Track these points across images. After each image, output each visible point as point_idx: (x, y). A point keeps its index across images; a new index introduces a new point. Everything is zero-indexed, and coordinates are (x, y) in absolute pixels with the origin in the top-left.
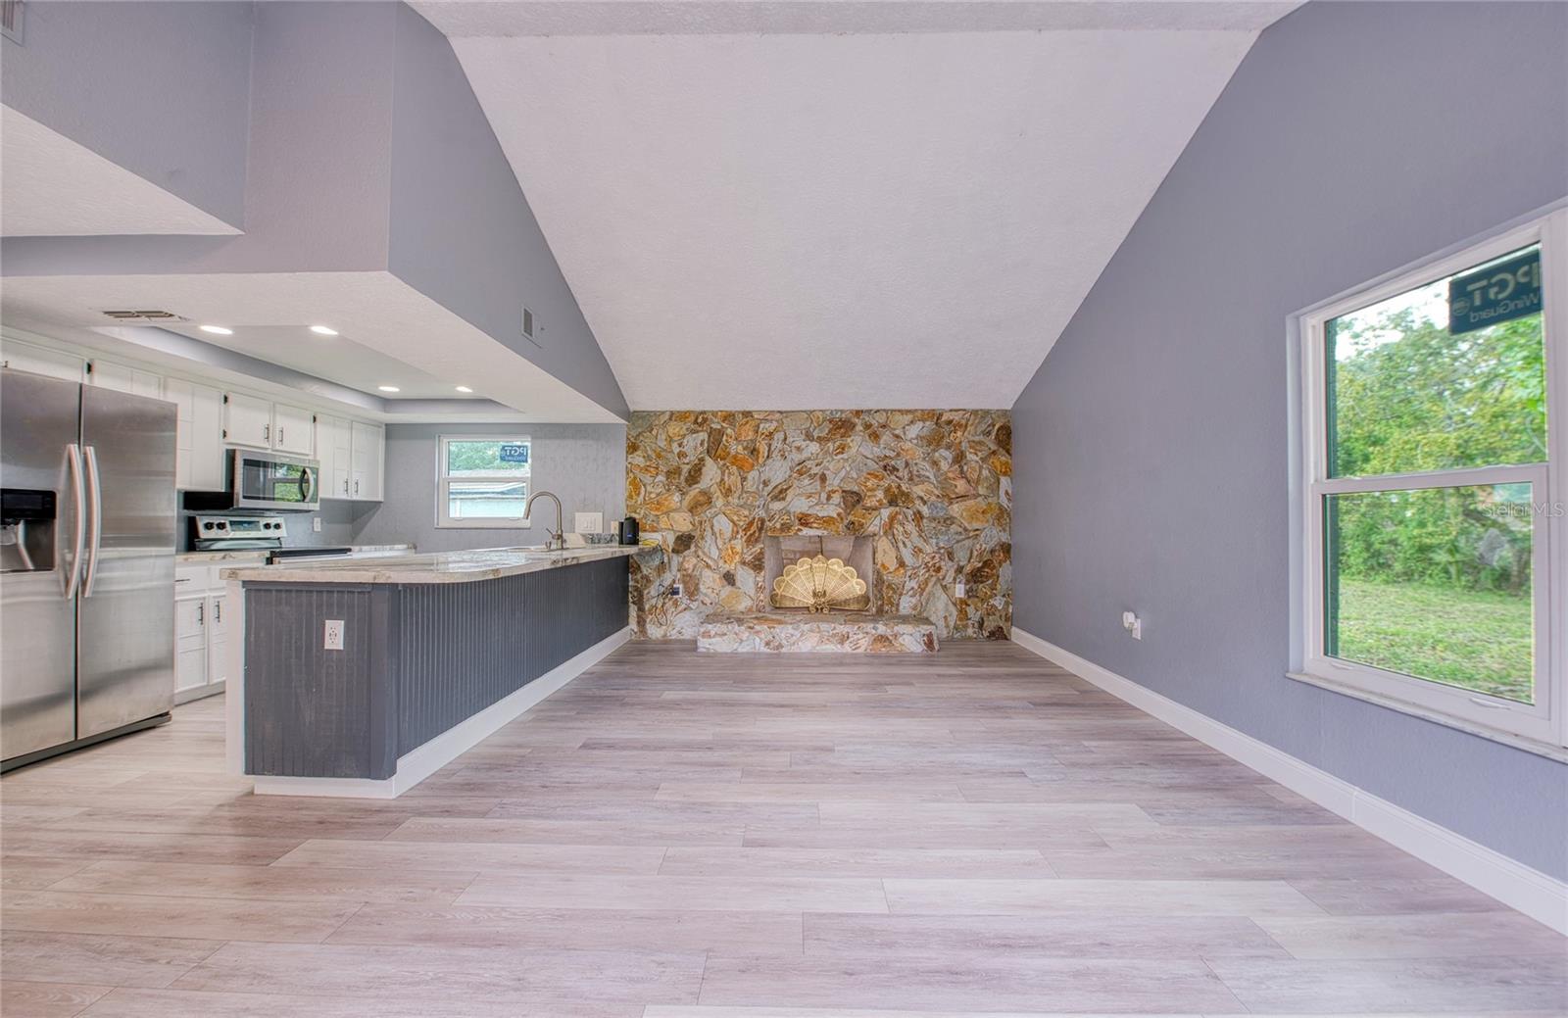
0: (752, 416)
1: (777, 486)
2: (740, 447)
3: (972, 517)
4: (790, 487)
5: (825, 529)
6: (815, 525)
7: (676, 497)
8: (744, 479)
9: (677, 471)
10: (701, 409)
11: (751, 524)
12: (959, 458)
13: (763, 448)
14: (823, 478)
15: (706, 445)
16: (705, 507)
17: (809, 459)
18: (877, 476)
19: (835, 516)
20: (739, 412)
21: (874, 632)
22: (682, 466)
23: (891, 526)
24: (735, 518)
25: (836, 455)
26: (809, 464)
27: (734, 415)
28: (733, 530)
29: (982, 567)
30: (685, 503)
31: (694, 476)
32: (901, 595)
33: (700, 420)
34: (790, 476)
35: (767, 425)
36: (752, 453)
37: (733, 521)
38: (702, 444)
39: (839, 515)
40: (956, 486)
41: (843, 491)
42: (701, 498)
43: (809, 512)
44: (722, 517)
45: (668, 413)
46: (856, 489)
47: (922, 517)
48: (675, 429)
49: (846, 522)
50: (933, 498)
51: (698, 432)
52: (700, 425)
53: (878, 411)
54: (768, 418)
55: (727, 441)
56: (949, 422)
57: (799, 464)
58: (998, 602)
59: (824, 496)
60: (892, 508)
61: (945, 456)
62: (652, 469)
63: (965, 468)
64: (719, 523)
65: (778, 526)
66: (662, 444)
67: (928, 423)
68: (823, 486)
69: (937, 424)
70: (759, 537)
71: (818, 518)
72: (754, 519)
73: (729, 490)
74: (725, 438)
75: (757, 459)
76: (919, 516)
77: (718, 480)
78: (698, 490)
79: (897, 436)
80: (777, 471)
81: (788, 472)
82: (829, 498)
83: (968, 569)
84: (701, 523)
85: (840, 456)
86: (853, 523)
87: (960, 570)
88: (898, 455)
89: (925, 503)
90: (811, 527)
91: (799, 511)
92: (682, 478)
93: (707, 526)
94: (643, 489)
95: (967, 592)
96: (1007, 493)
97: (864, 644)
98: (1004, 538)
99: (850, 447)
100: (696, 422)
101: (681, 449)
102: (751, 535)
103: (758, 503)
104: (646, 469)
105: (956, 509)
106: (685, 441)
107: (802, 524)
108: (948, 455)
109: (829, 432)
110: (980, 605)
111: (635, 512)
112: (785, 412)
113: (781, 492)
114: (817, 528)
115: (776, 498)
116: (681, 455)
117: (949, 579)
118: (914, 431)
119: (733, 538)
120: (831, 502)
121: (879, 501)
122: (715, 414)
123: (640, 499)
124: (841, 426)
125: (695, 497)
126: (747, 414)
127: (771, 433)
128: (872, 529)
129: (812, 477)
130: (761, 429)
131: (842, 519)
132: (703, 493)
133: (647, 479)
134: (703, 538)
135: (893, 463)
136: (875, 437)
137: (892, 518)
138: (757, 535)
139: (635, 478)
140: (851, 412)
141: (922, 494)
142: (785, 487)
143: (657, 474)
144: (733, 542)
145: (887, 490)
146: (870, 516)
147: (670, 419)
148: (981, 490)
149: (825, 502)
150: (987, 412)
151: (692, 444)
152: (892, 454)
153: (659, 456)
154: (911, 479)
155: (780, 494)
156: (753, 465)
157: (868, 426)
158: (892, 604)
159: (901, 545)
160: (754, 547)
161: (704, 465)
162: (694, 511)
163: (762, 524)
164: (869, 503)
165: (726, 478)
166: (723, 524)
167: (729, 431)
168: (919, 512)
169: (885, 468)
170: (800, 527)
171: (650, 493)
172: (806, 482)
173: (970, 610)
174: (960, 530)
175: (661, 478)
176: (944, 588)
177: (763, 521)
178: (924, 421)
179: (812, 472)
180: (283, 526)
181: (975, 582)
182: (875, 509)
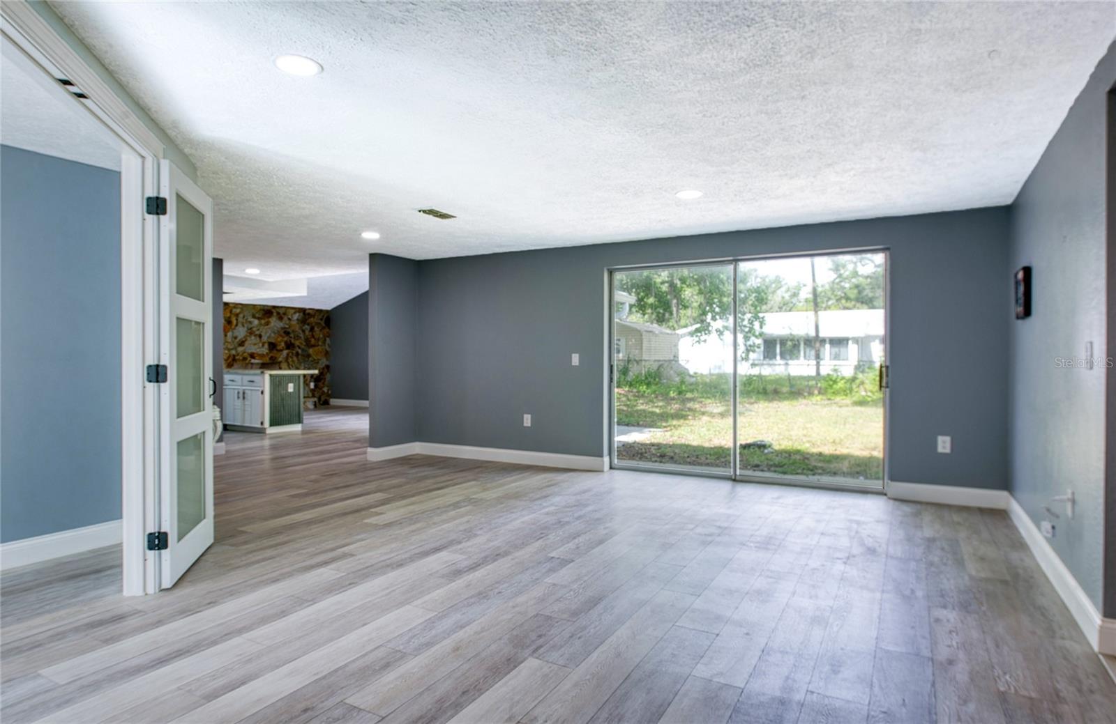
1: (240, 339)
3: (317, 355)
4: (246, 340)
5: (261, 360)
11: (229, 357)
12: (312, 329)
13: (233, 321)
14: (260, 336)
18: (282, 336)
19: (265, 354)
23: (287, 359)
25: (265, 326)
26: (254, 329)
29: (320, 375)
34: (246, 335)
35: (236, 310)
36: (229, 323)
39: (267, 353)
40: (311, 341)
41: (269, 342)
43: (254, 352)
46: (274, 341)
47: (299, 354)
49: (269, 356)
50: (303, 346)
53: (282, 307)
54: (236, 306)
56: (308, 314)
57: (250, 329)
58: (325, 389)
59: (261, 345)
60: (288, 350)
61: (307, 327)
63: (314, 333)
65: (241, 358)
67: (301, 314)
68: (261, 341)
69: (304, 314)
70: (233, 364)
71: (258, 355)
72: (230, 355)
75: (232, 326)
76: (297, 354)
79: (289, 319)
80: (240, 332)
81: (245, 333)
82: (263, 345)
83: (315, 376)
85: (267, 326)
86: (272, 356)
87: (312, 376)
88: (290, 327)
89: (300, 348)
90: (255, 359)
91: (250, 351)
95: (315, 385)
96: (328, 345)
98: (327, 363)
99: (271, 322)
102: (229, 363)
103: (231, 347)
105: (311, 351)
107: (251, 357)
109: (263, 315)
110: (319, 390)
112: (245, 304)
114: (258, 359)
115: (240, 345)
117: (309, 380)
118: (296, 316)
120: (264, 347)
121: (283, 347)
124: (267, 313)
127: (237, 314)
128: (280, 359)
129: (256, 335)
130: (233, 312)
135: (288, 330)
136: (281, 318)
137: (288, 354)
140: (271, 306)
141: (299, 344)
142: (244, 340)
145: (286, 343)
146: (279, 354)
148: (320, 343)
149: (261, 347)
150: (322, 311)
152: (287, 326)
154: (294, 338)
155: (242, 344)
156: (229, 329)
157: (278, 313)
164: (279, 348)
168: (298, 352)
169: (285, 332)
170: (251, 359)
172: (253, 338)
173: (316, 393)
174: (313, 360)
176: (307, 384)
177: (234, 356)
178: (299, 312)
181: (318, 381)
182: (281, 350)
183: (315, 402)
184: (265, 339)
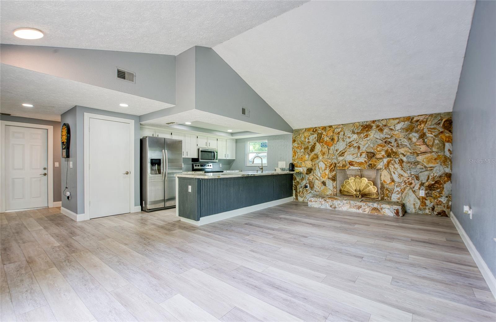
0: (332, 127)
1: (341, 151)
2: (328, 138)
3: (429, 162)
4: (346, 151)
5: (360, 167)
6: (355, 165)
7: (307, 156)
8: (329, 149)
9: (307, 148)
10: (314, 127)
11: (331, 165)
12: (423, 136)
13: (336, 138)
14: (359, 148)
15: (316, 138)
16: (316, 159)
17: (353, 141)
18: (382, 146)
19: (364, 162)
20: (328, 126)
21: (372, 206)
22: (309, 146)
23: (388, 166)
24: (326, 163)
25: (364, 139)
26: (353, 143)
27: (326, 127)
28: (325, 167)
29: (435, 184)
30: (310, 158)
31: (313, 149)
32: (392, 193)
33: (314, 130)
34: (346, 148)
35: (337, 130)
36: (332, 140)
37: (325, 164)
38: (315, 138)
39: (365, 161)
40: (420, 148)
41: (367, 152)
42: (315, 156)
43: (353, 160)
44: (321, 163)
45: (304, 129)
46: (372, 151)
47: (403, 162)
48: (306, 134)
49: (368, 164)
50: (409, 154)
51: (314, 134)
52: (315, 132)
53: (383, 120)
54: (338, 127)
55: (323, 137)
56: (417, 121)
57: (349, 143)
58: (443, 200)
59: (359, 154)
60: (389, 158)
61: (415, 136)
62: (300, 148)
63: (426, 140)
64: (321, 164)
65: (341, 165)
66: (303, 139)
67: (406, 122)
68: (359, 151)
69: (411, 122)
70: (334, 169)
71: (356, 162)
72: (333, 163)
73: (324, 153)
74: (323, 135)
75: (334, 142)
76: (401, 162)
77: (321, 150)
78: (314, 154)
79: (391, 129)
80: (341, 146)
81: (345, 146)
82: (361, 155)
83: (427, 184)
84: (315, 164)
85: (366, 139)
86: (371, 164)
87: (422, 184)
88: (392, 136)
89: (404, 156)
90: (354, 166)
91: (349, 160)
92: (309, 150)
93: (317, 165)
94: (297, 154)
95: (426, 194)
96: (449, 150)
97: (367, 210)
98: (448, 170)
99: (370, 135)
100: (313, 131)
101: (309, 140)
102: (331, 169)
103: (334, 157)
104: (298, 148)
105: (420, 158)
106: (310, 138)
107: (350, 165)
108: (417, 135)
109: (361, 130)
110: (433, 200)
111: (295, 161)
112: (345, 124)
113: (342, 153)
114: (356, 166)
115: (340, 156)
116: (309, 142)
117: (417, 188)
118: (399, 127)
119: (325, 169)
120: (362, 156)
121: (383, 156)
122: (319, 128)
123: (296, 157)
124: (367, 127)
125: (313, 155)
126: (331, 127)
127: (339, 133)
128: (379, 167)
129: (355, 147)
130: (335, 131)
131: (366, 163)
132: (315, 155)
133: (298, 151)
134: (315, 170)
135: (389, 140)
136: (381, 130)
137: (389, 163)
138: (333, 168)
139: (295, 150)
140: (371, 121)
141: (403, 152)
142: (344, 151)
143: (301, 149)
144: (325, 171)
145: (386, 151)
146: (378, 162)
147: (305, 131)
148: (434, 149)
149: (359, 156)
150: (439, 114)
151: (312, 138)
152: (389, 137)
153: (302, 143)
154: (398, 146)
155: (342, 154)
156: (332, 144)
157: (378, 126)
158: (388, 197)
159: (392, 173)
160: (332, 173)
161: (316, 145)
162: (312, 160)
163: (336, 165)
164: (378, 156)
165: (323, 149)
166: (322, 165)
167: (324, 133)
168: (402, 160)
169: (386, 142)
170: (350, 166)
171: (299, 155)
172: (352, 149)
173: (428, 202)
174: (422, 167)
175: (302, 150)
176: (414, 192)
177: (336, 164)
178: (404, 122)
179: (354, 145)
180: (212, 166)
181: (430, 190)
182: (381, 159)
183: (397, 210)
184: (363, 149)
